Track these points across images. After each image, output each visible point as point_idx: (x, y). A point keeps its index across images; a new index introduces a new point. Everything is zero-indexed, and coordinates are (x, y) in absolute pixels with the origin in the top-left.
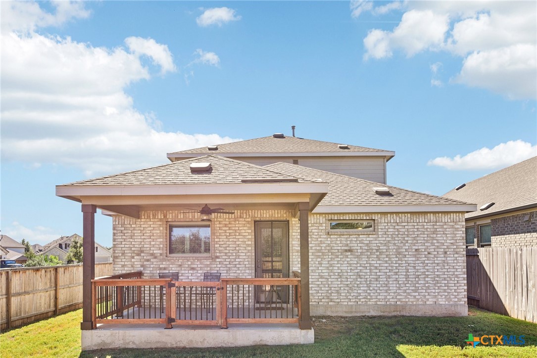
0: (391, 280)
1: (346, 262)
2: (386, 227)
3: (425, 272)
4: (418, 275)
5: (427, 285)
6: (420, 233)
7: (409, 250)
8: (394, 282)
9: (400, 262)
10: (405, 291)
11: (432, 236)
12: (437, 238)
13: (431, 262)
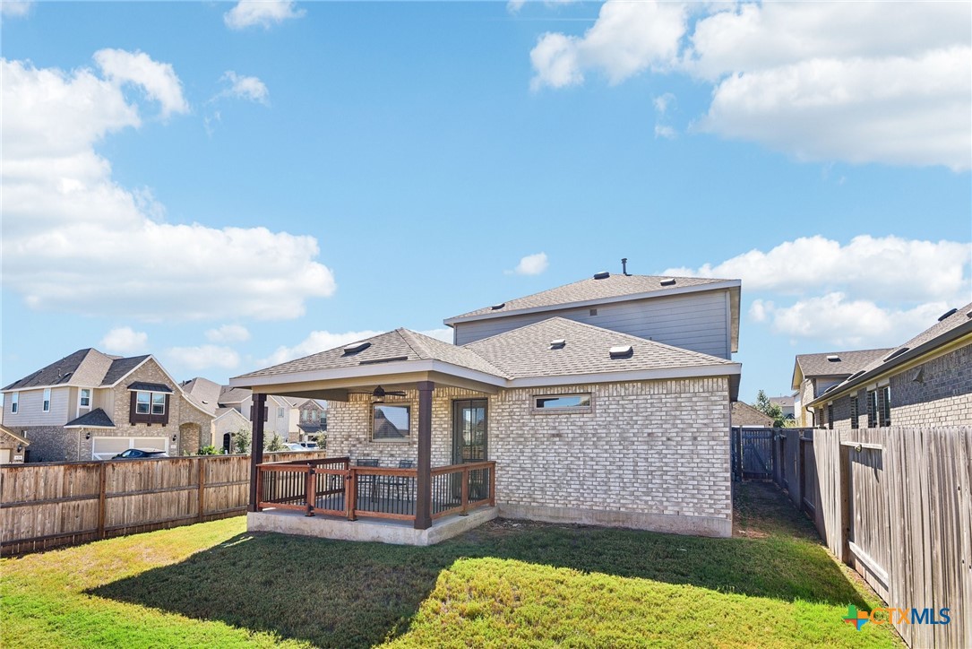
0: (612, 476)
1: (553, 451)
2: (607, 403)
3: (662, 467)
4: (652, 471)
5: (665, 486)
6: (654, 409)
7: (639, 435)
8: (617, 480)
9: (625, 451)
10: (632, 494)
11: (673, 413)
12: (682, 417)
13: (671, 452)
